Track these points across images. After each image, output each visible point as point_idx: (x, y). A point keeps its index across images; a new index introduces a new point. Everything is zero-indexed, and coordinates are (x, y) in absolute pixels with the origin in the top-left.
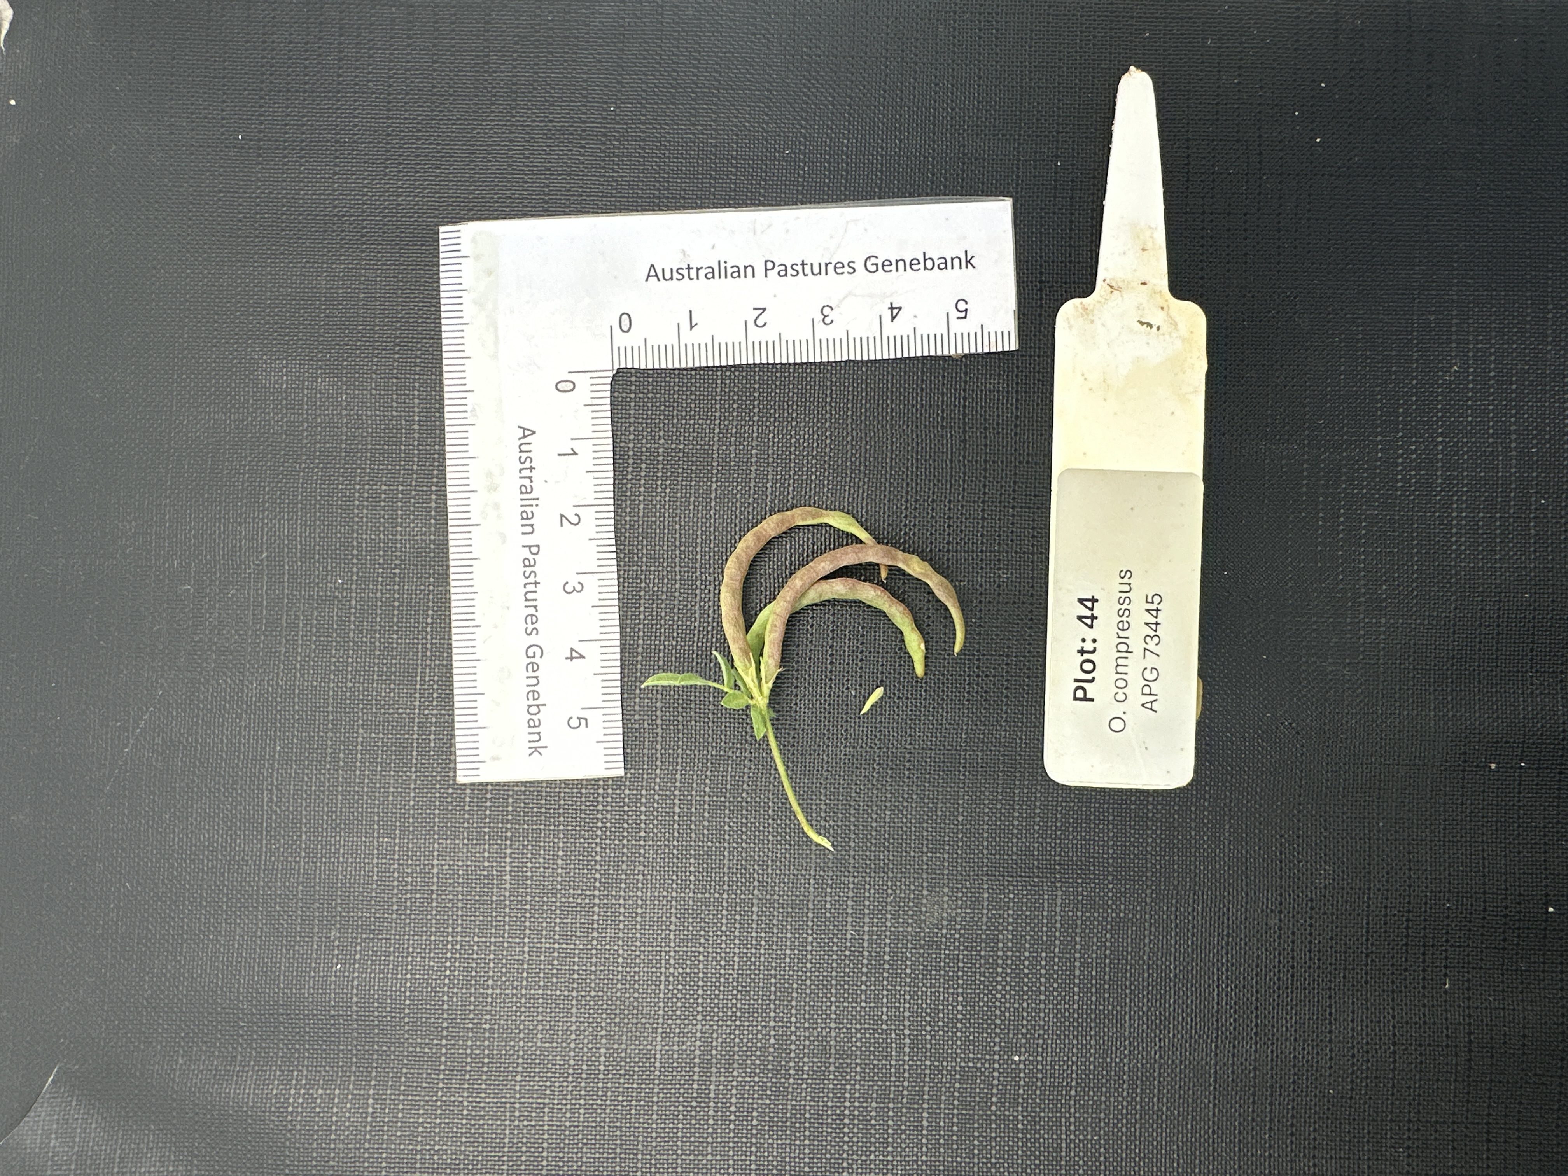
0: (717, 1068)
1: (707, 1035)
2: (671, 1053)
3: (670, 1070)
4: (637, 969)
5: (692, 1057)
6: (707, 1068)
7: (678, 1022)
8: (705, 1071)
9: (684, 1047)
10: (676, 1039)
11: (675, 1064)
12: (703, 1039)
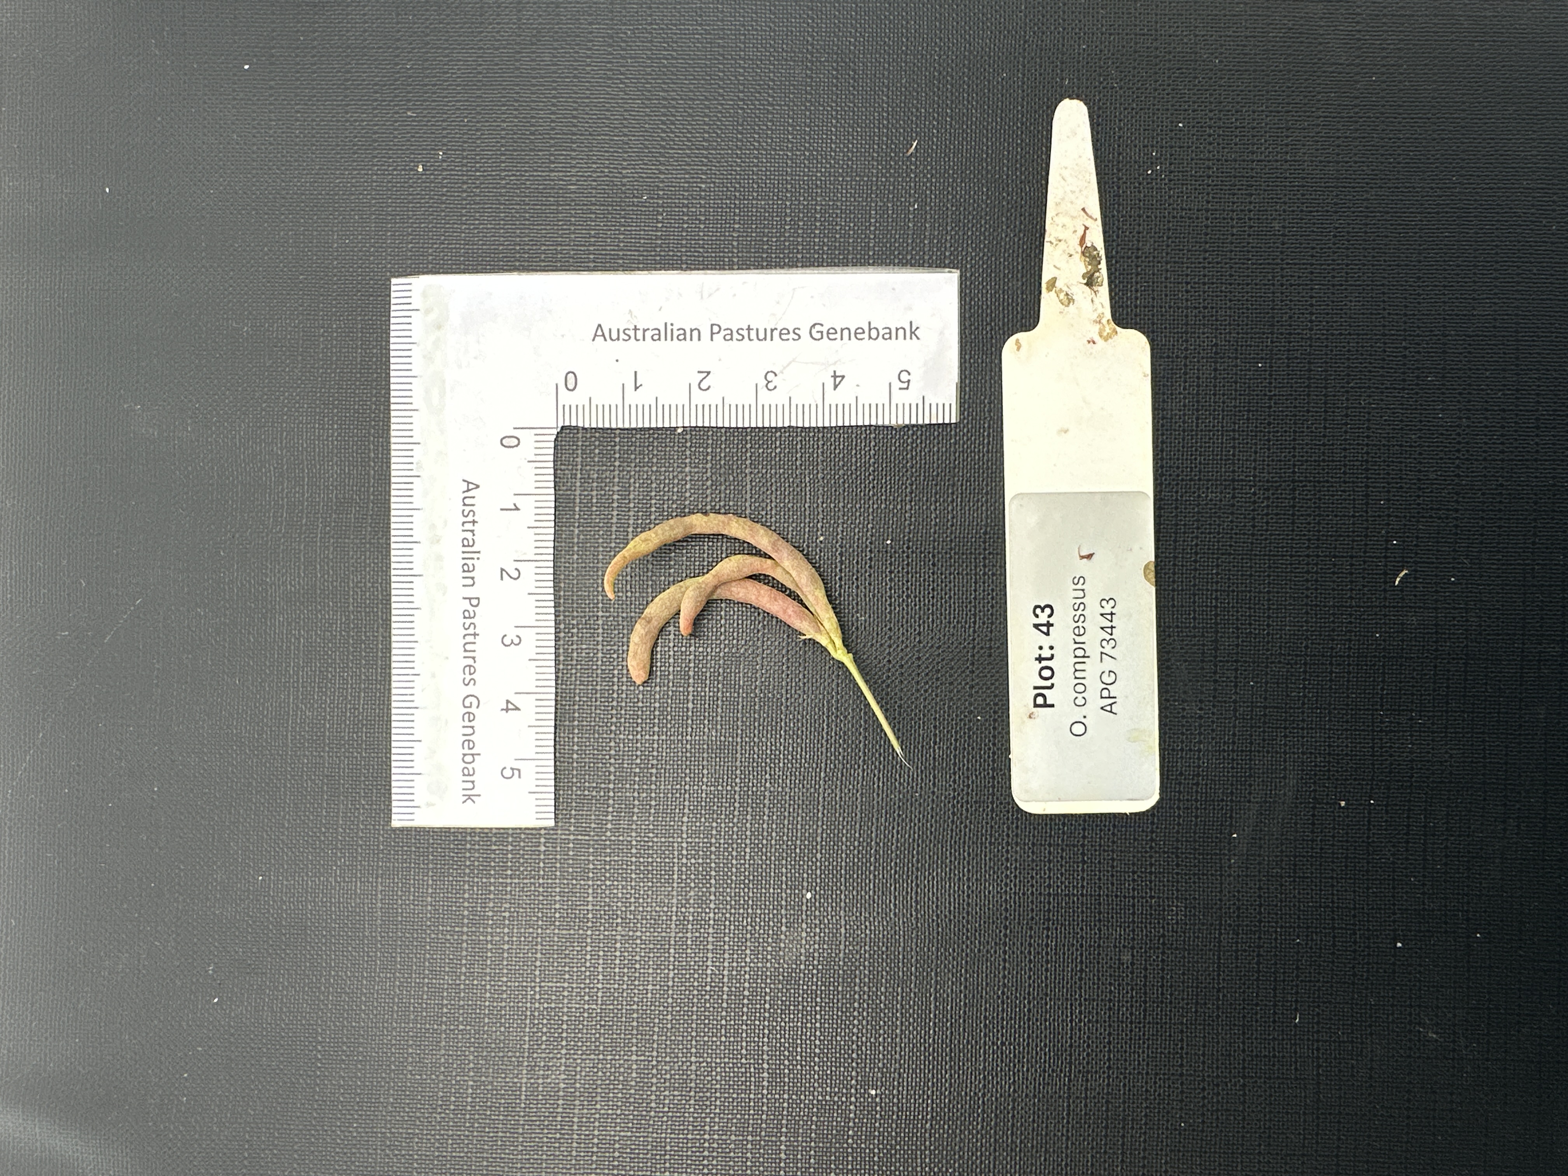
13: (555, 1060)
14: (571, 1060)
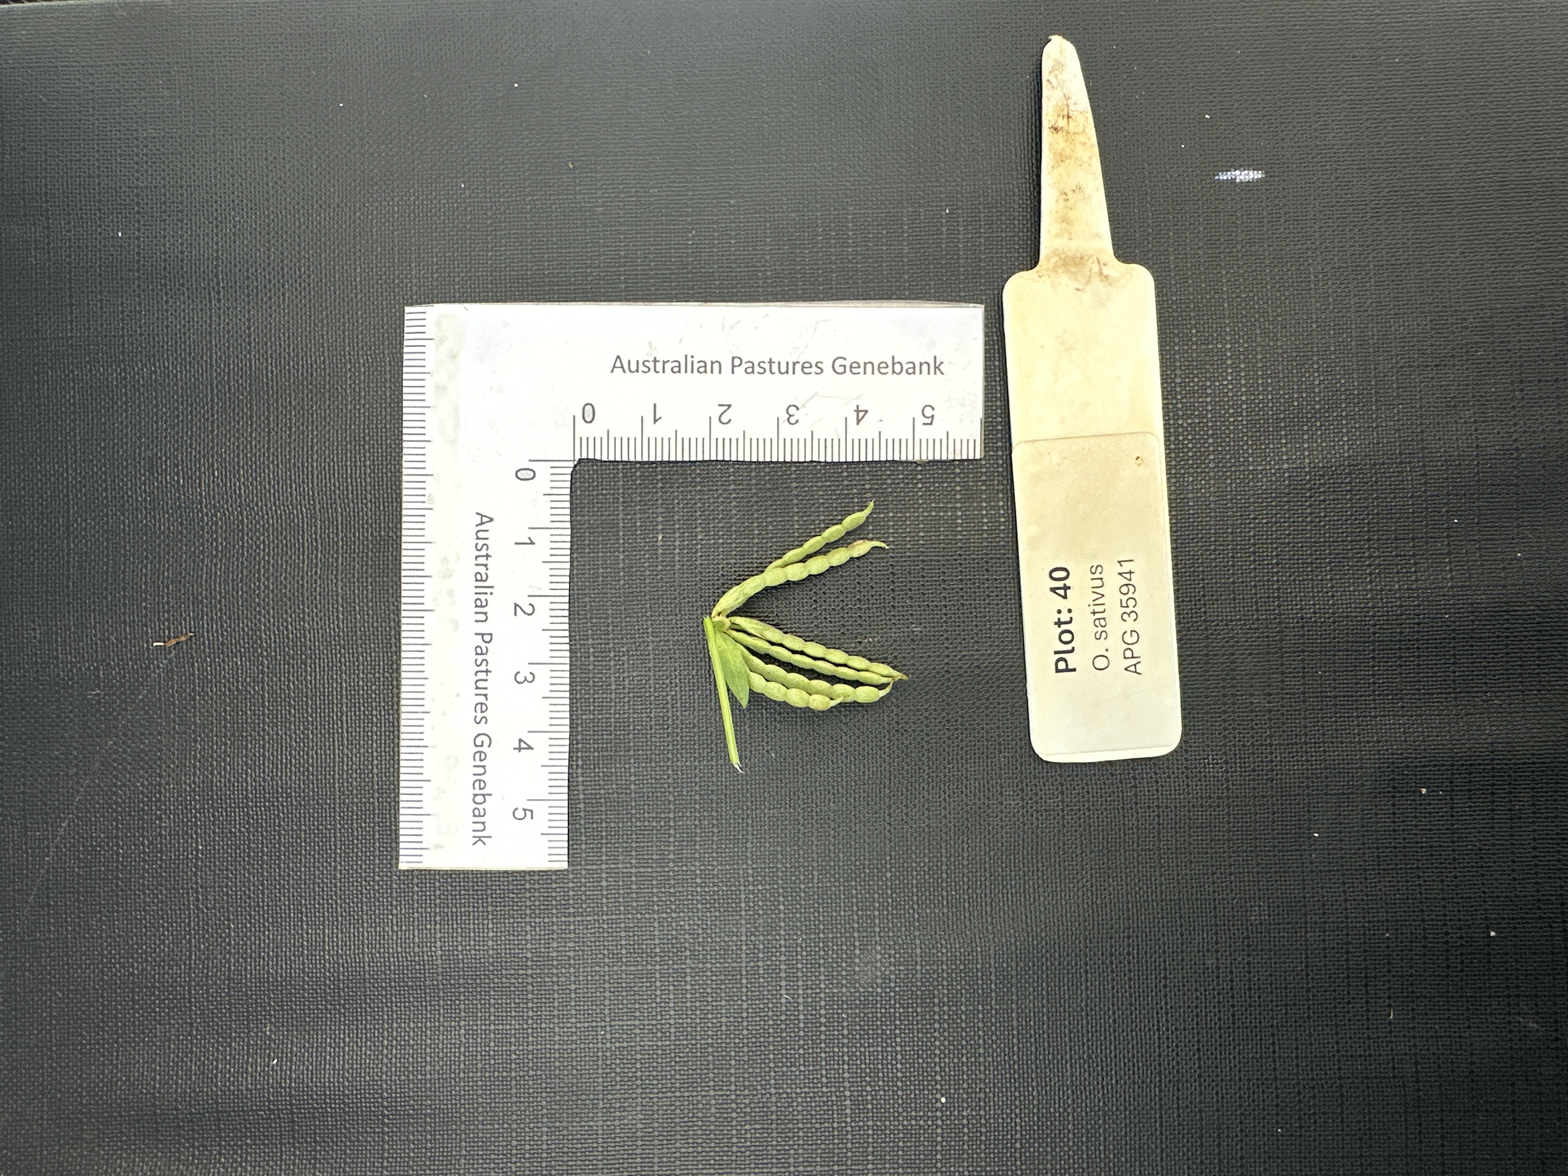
13: (631, 1100)
14: (648, 1100)
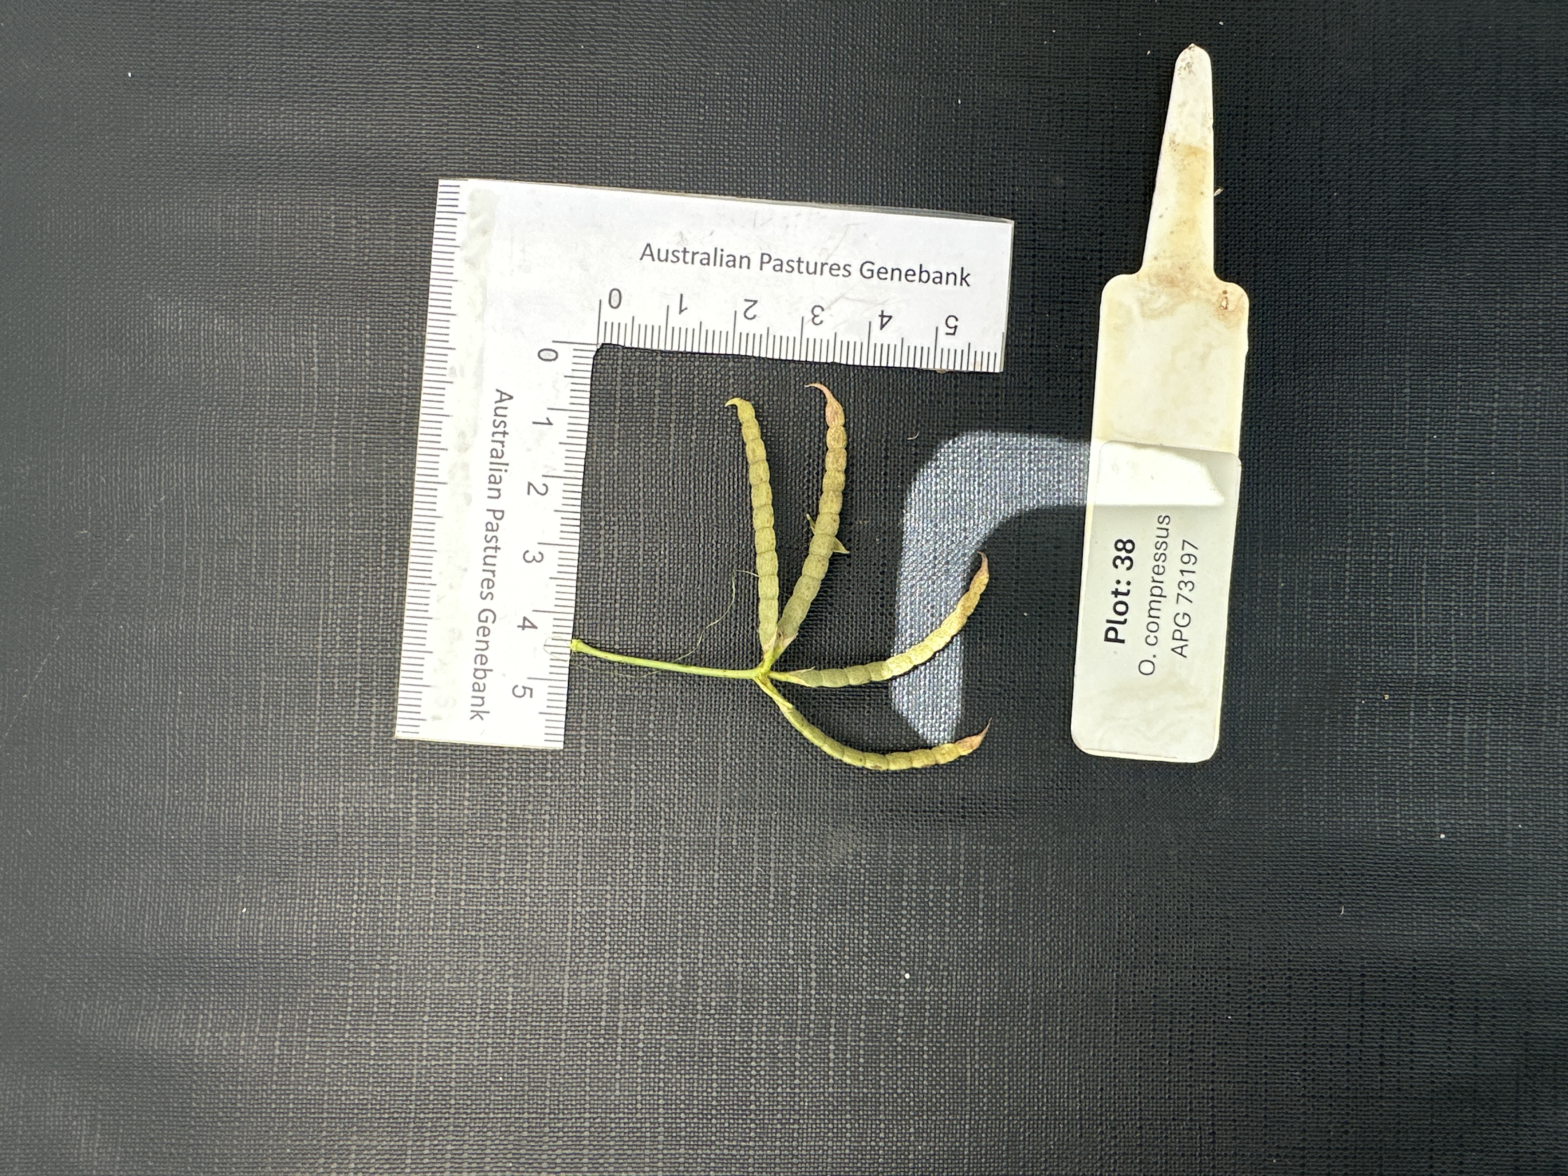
0: (625, 1005)
1: (614, 972)
2: (578, 990)
3: (578, 1007)
4: (544, 909)
5: (600, 994)
6: (615, 1005)
7: (586, 960)
8: (614, 1009)
9: (592, 985)
10: (584, 977)
11: (583, 1002)
12: (610, 977)
